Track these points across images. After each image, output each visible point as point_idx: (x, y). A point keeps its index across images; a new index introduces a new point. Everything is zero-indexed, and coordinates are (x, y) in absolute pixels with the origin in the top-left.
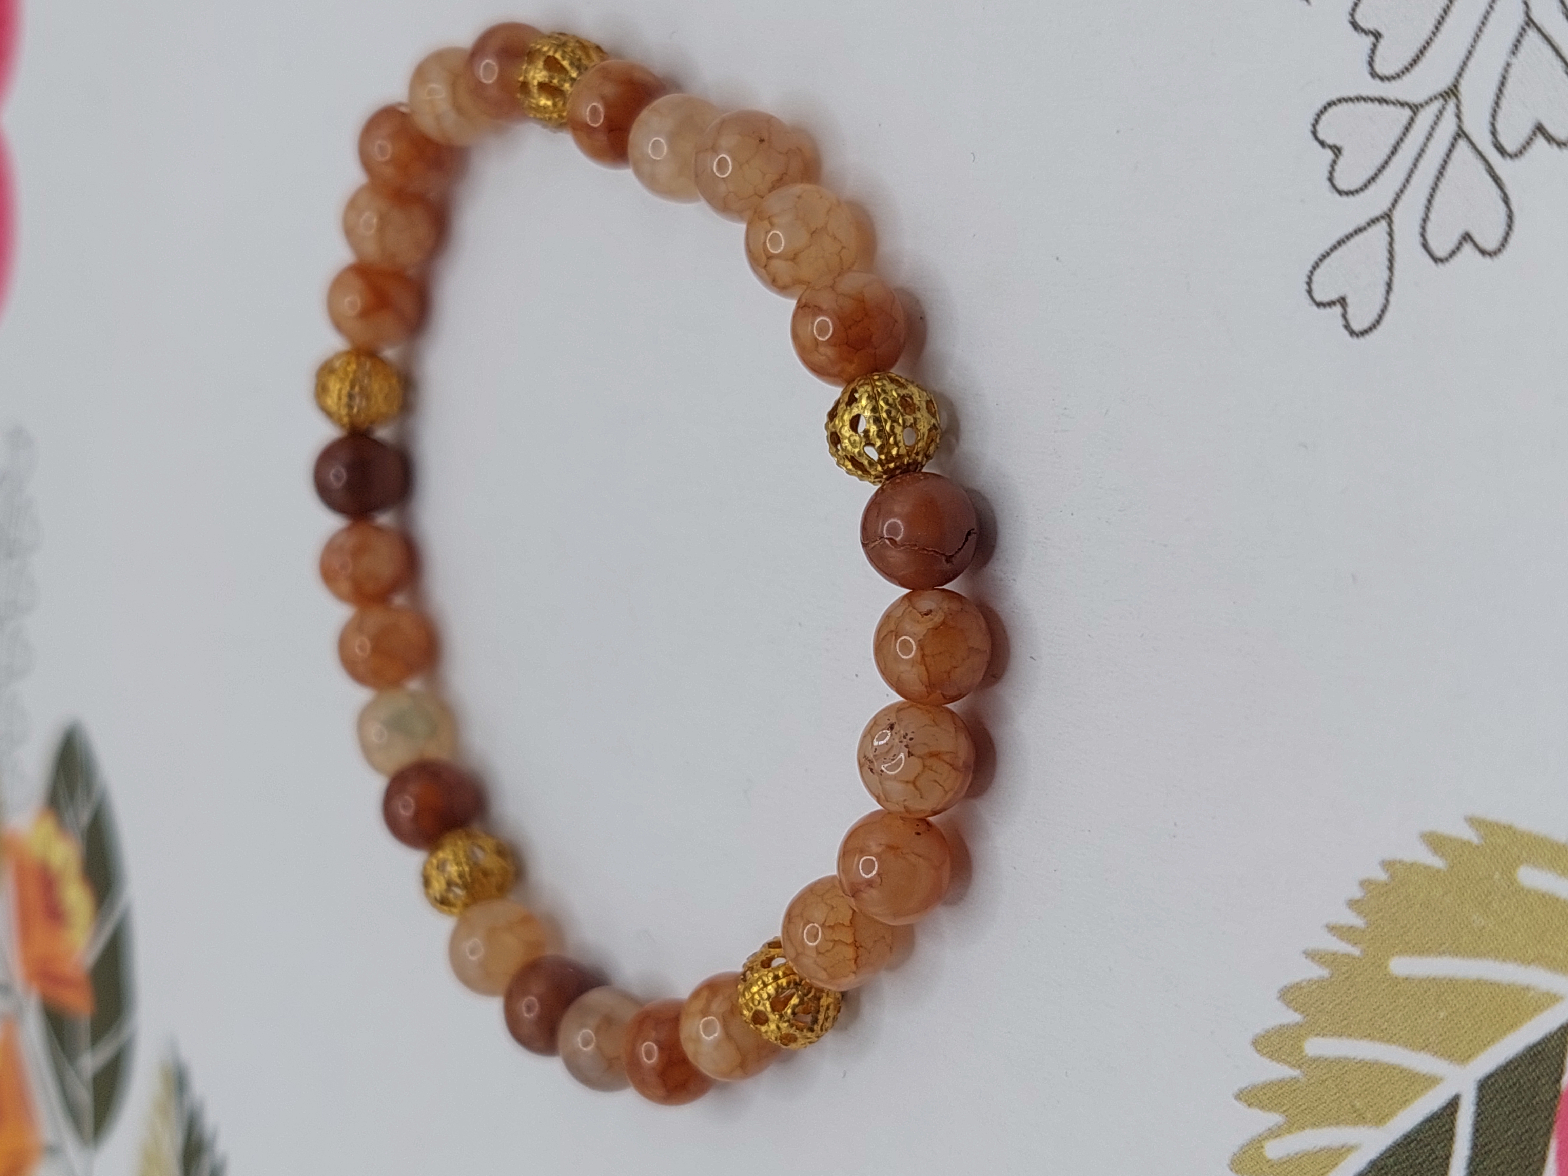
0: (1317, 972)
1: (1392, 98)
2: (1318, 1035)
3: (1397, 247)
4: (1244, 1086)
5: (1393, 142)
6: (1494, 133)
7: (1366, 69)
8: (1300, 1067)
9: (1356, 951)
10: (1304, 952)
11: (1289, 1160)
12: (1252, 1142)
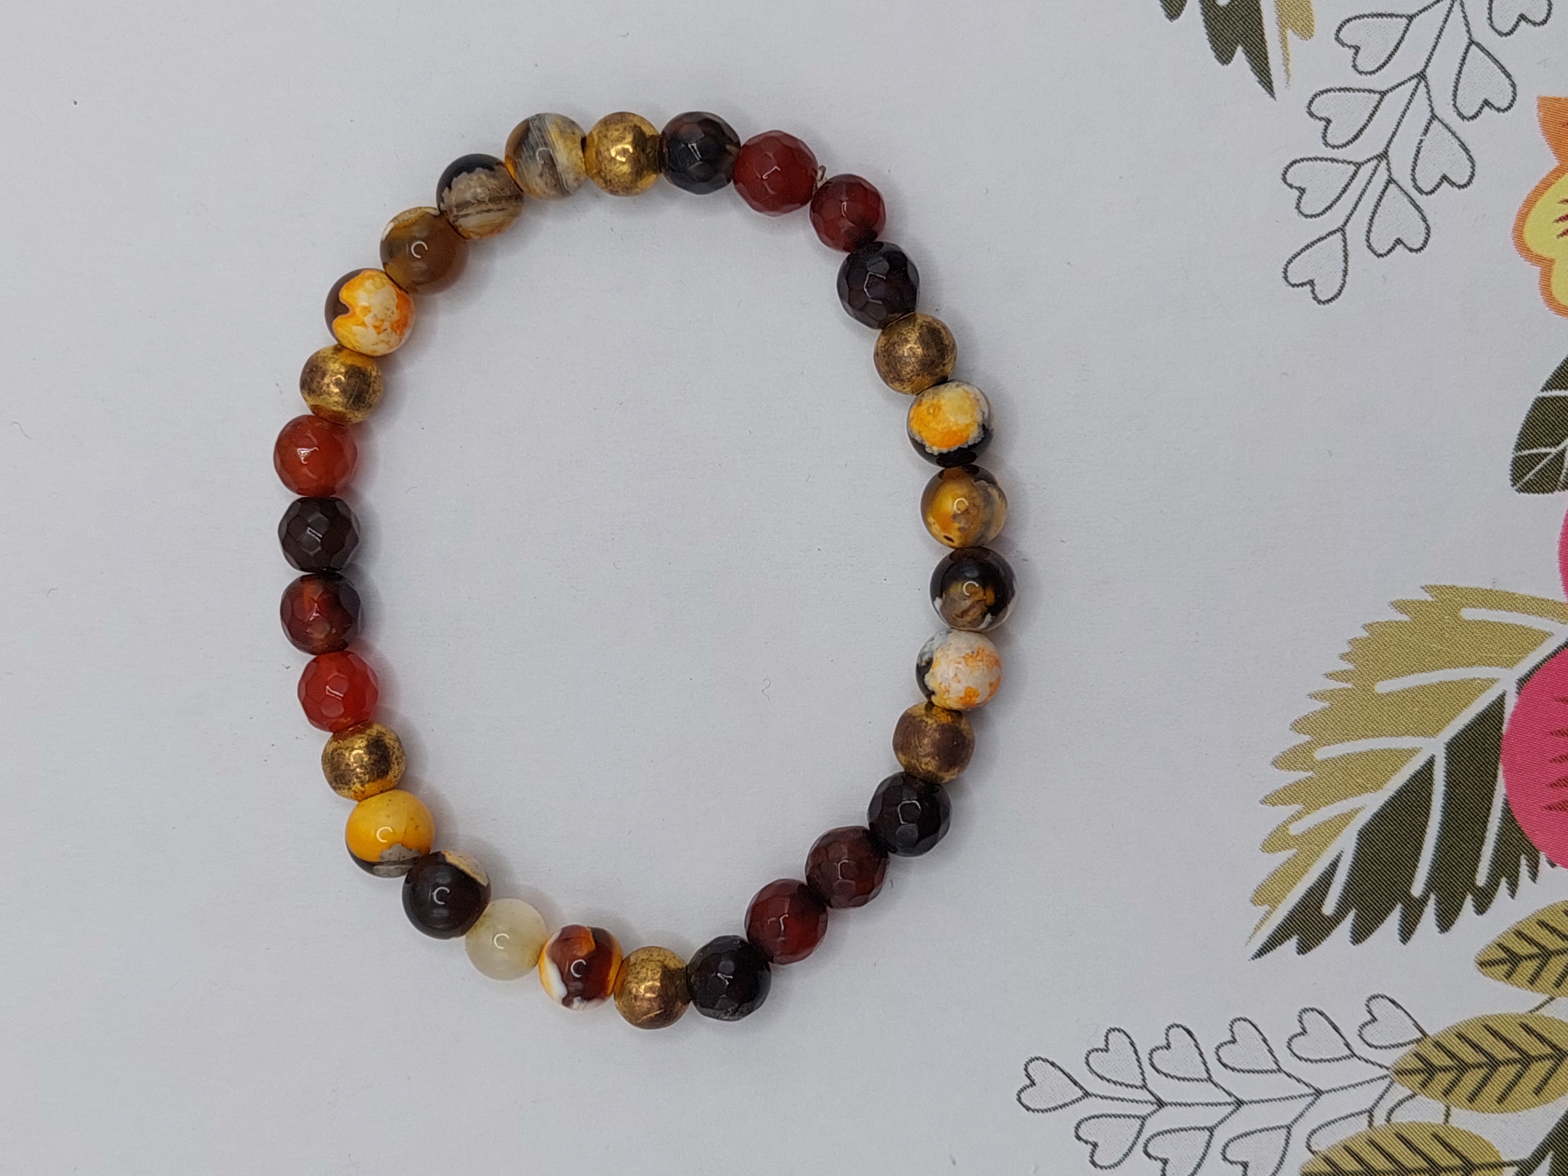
1: (1341, 158)
2: (1324, 745)
3: (1349, 248)
4: (1268, 793)
5: (1343, 185)
6: (1414, 180)
7: (1321, 141)
8: (1312, 769)
9: (1349, 686)
10: (1309, 695)
11: (1310, 831)
12: (1278, 828)
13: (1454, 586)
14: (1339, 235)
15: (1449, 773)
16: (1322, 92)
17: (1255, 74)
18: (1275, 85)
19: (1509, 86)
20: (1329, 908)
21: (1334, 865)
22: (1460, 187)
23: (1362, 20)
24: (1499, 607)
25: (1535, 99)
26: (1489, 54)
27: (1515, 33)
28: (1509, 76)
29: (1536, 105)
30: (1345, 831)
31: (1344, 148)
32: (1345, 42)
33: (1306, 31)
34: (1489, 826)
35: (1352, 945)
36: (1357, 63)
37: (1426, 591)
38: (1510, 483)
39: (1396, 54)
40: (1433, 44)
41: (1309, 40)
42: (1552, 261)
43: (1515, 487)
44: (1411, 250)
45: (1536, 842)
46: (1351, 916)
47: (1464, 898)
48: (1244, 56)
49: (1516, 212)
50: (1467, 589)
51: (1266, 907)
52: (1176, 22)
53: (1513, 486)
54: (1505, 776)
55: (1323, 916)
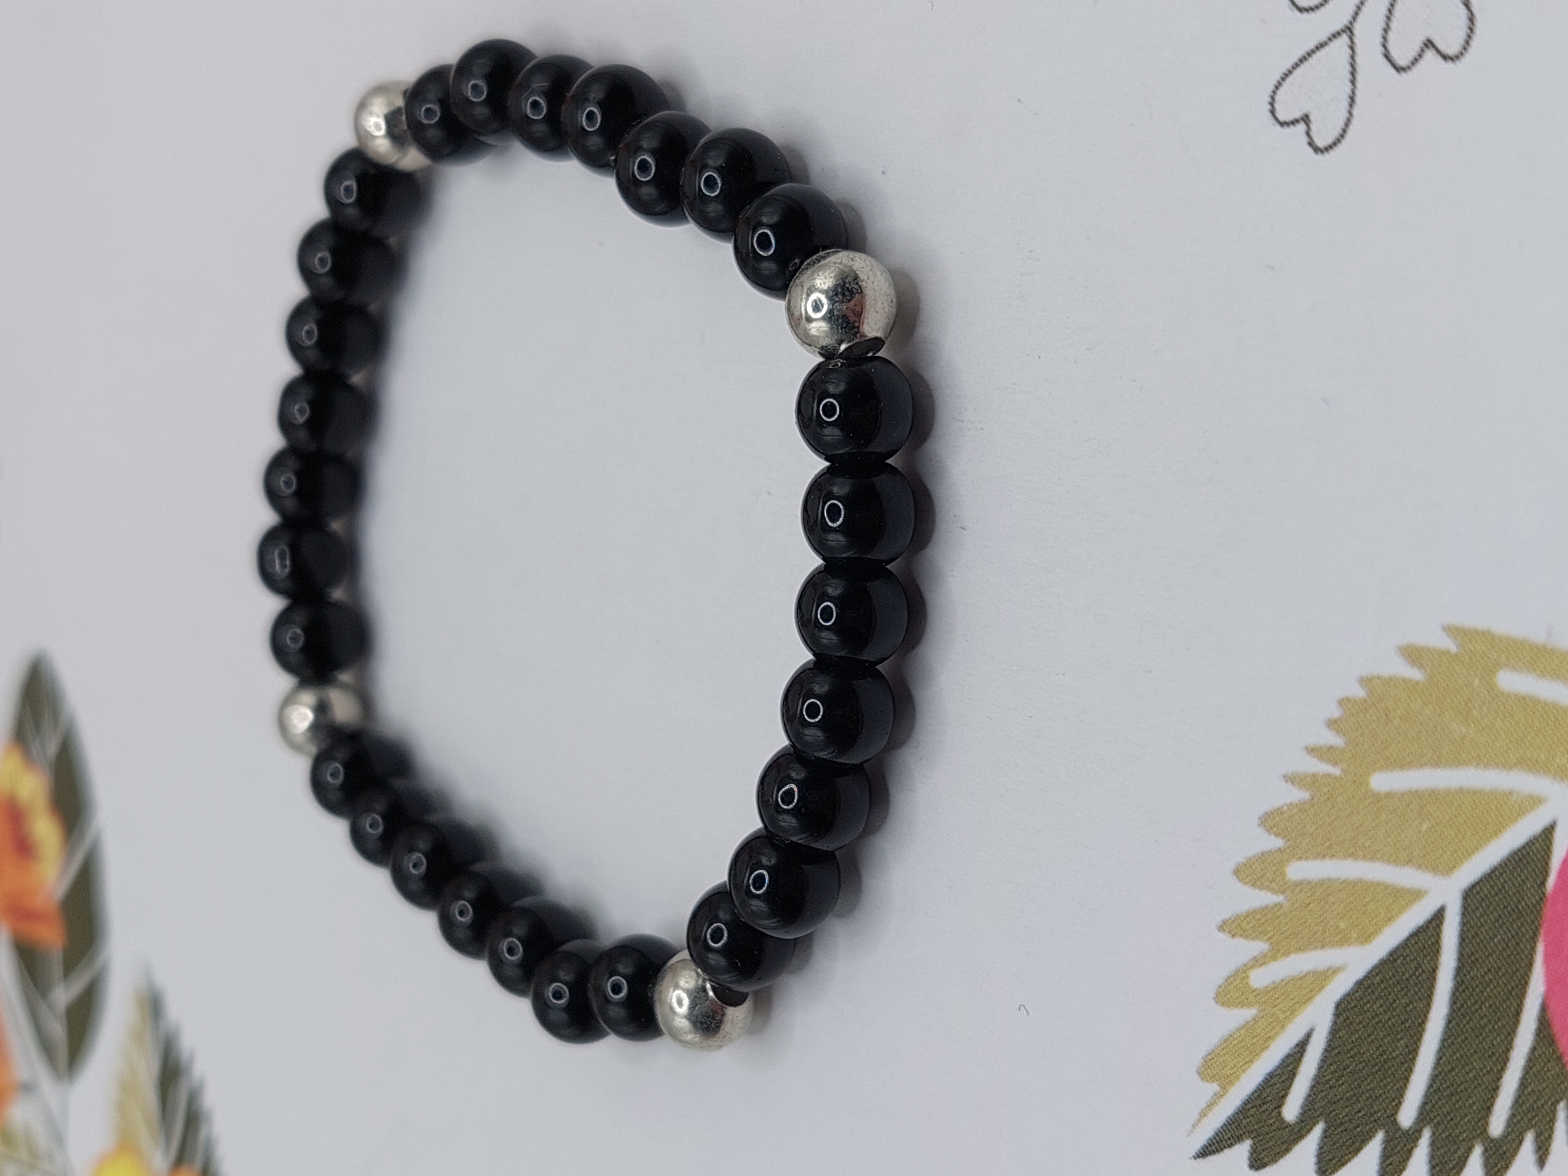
0: (1299, 795)
2: (1300, 858)
3: (1359, 59)
4: (1227, 916)
8: (1283, 893)
9: (1336, 771)
10: (1284, 776)
11: (1274, 988)
12: (1237, 972)
13: (1488, 632)
14: (1345, 38)
20: (1291, 1111)
21: (1302, 1047)
30: (1318, 999)
44: (1445, 57)
46: (1318, 1131)
47: (1470, 1149)
51: (1214, 1087)
55: (1282, 1121)
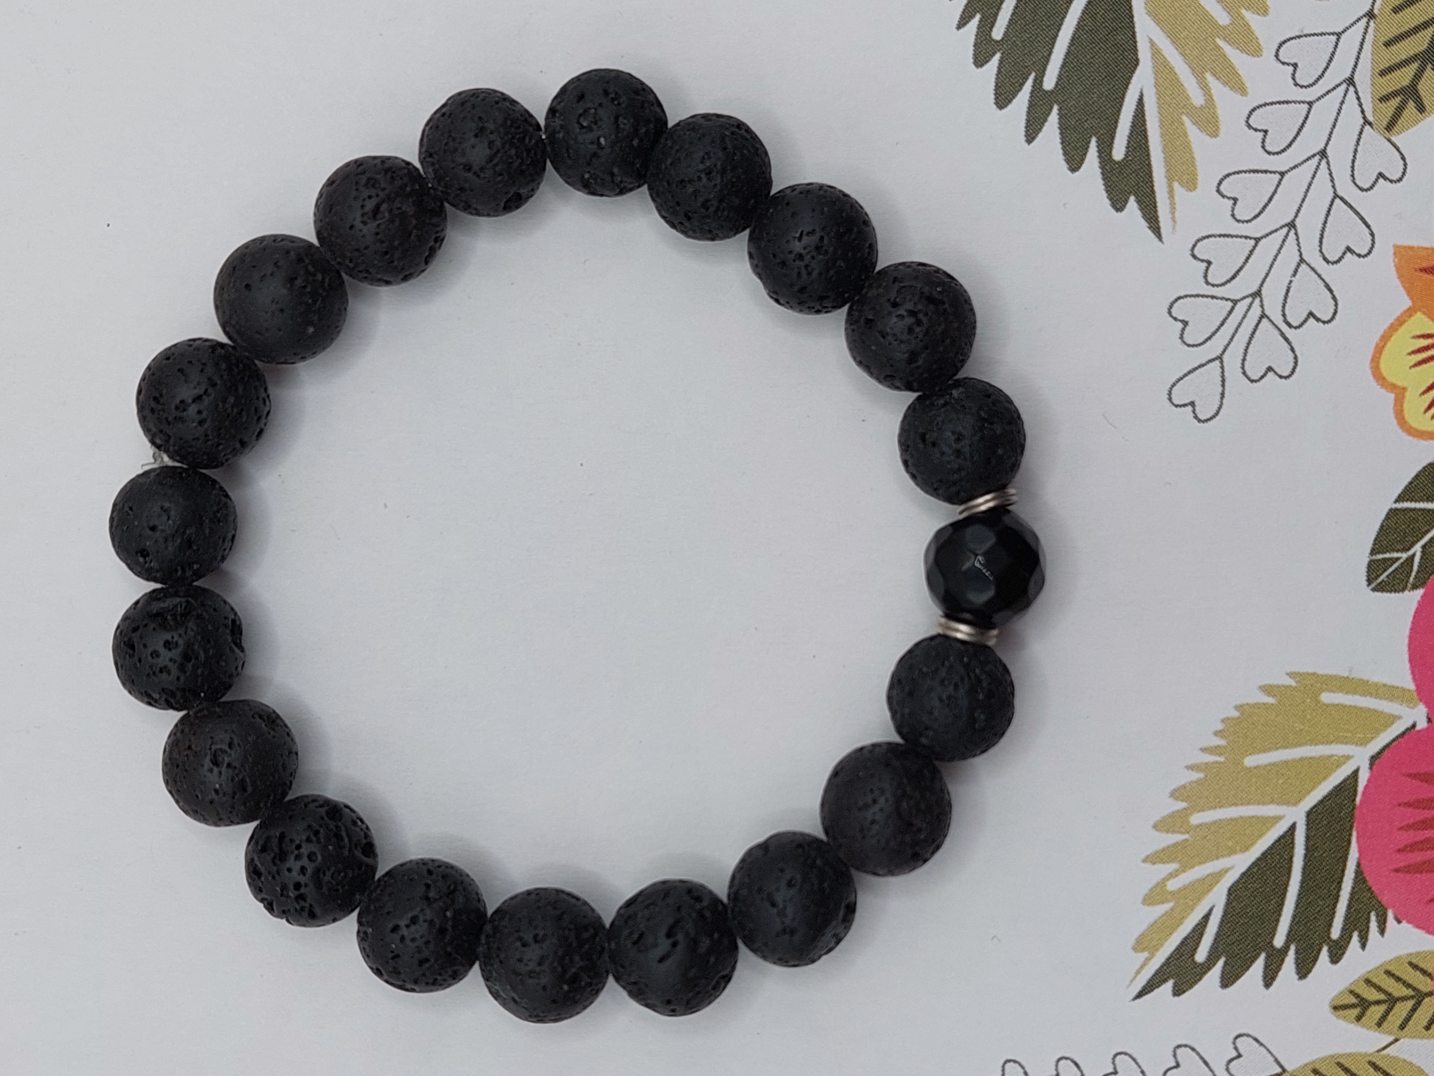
0: (1196, 776)
1: (1219, 295)
2: (1199, 811)
3: (1226, 374)
4: (1148, 853)
5: (1222, 319)
6: (1284, 315)
7: (1203, 280)
8: (1188, 833)
9: (1222, 759)
10: (1186, 767)
11: (1185, 888)
12: (1157, 885)
13: (1315, 673)
14: (1217, 362)
15: (1308, 838)
16: (1204, 238)
17: (1146, 220)
18: (1163, 231)
19: (1368, 235)
20: (1201, 955)
21: (1206, 917)
22: (1324, 322)
23: (1240, 175)
24: (1355, 693)
25: (1392, 247)
26: (1351, 207)
27: (1375, 189)
28: (1368, 226)
29: (1392, 252)
30: (1216, 888)
31: (1223, 287)
32: (1225, 193)
33: (1191, 184)
34: (1344, 885)
35: (1220, 989)
36: (1236, 212)
37: (1290, 677)
38: (1365, 583)
39: (1270, 205)
40: (1303, 197)
41: (1194, 192)
42: (1404, 389)
43: (1371, 587)
44: (1281, 377)
45: (1384, 899)
46: (1221, 963)
47: (1320, 950)
48: (1135, 205)
49: (1374, 345)
50: (1326, 676)
51: (1146, 954)
52: (1077, 173)
53: (1368, 585)
54: (1358, 841)
55: (1195, 963)
